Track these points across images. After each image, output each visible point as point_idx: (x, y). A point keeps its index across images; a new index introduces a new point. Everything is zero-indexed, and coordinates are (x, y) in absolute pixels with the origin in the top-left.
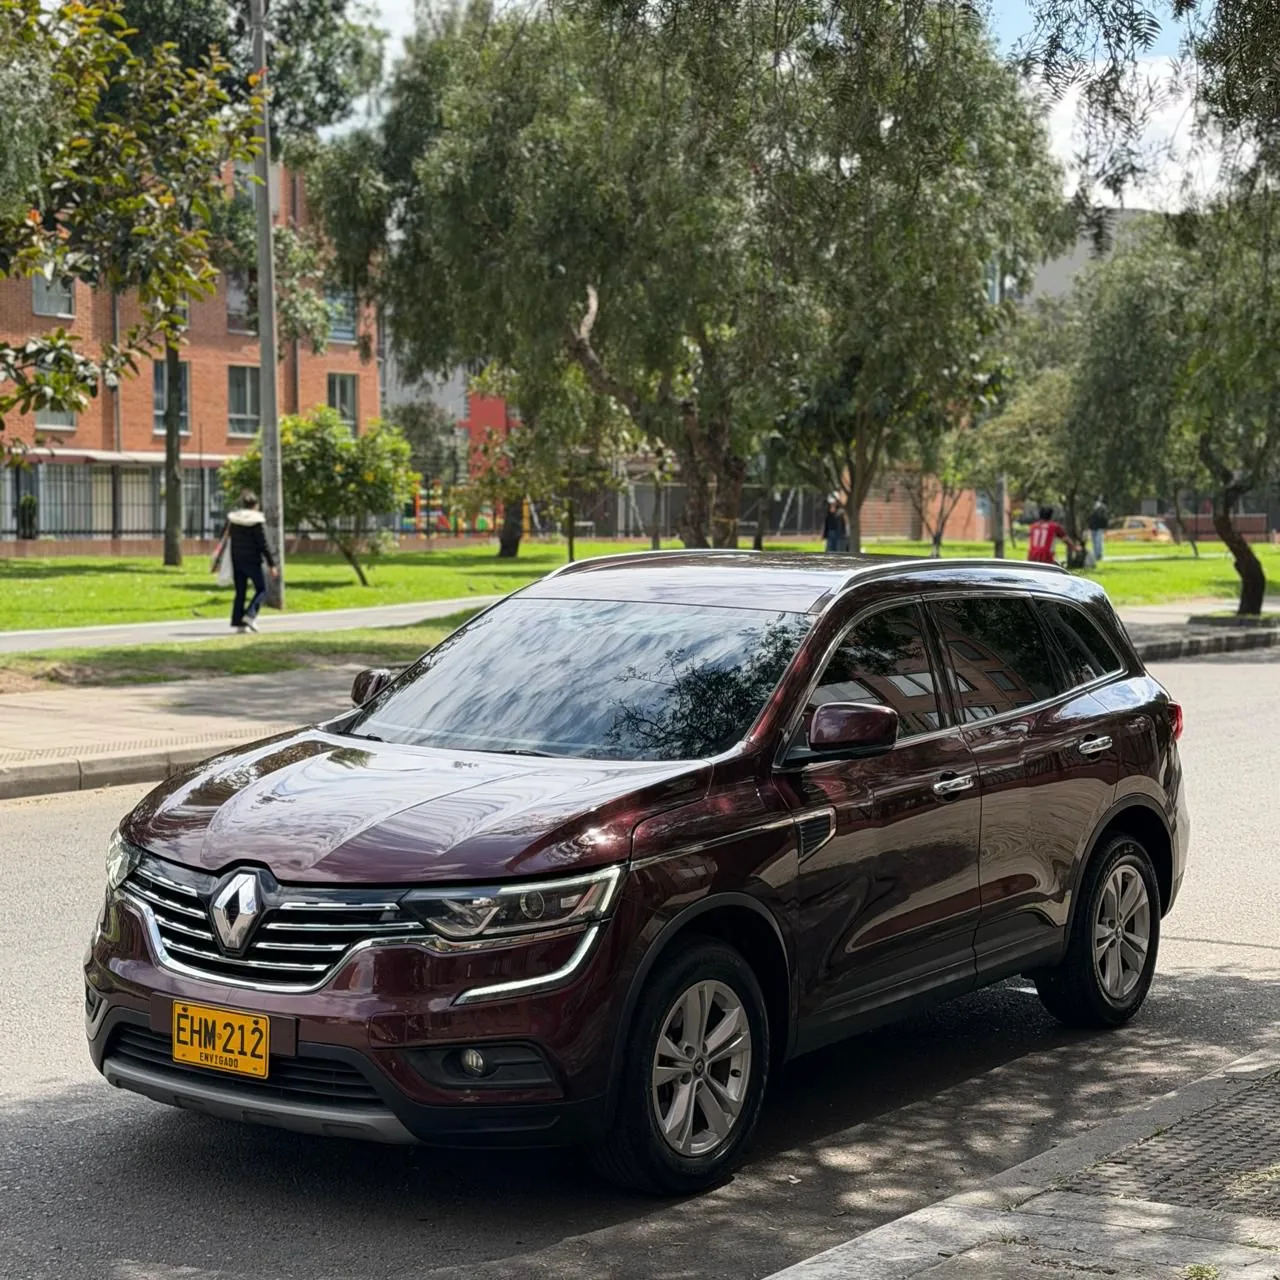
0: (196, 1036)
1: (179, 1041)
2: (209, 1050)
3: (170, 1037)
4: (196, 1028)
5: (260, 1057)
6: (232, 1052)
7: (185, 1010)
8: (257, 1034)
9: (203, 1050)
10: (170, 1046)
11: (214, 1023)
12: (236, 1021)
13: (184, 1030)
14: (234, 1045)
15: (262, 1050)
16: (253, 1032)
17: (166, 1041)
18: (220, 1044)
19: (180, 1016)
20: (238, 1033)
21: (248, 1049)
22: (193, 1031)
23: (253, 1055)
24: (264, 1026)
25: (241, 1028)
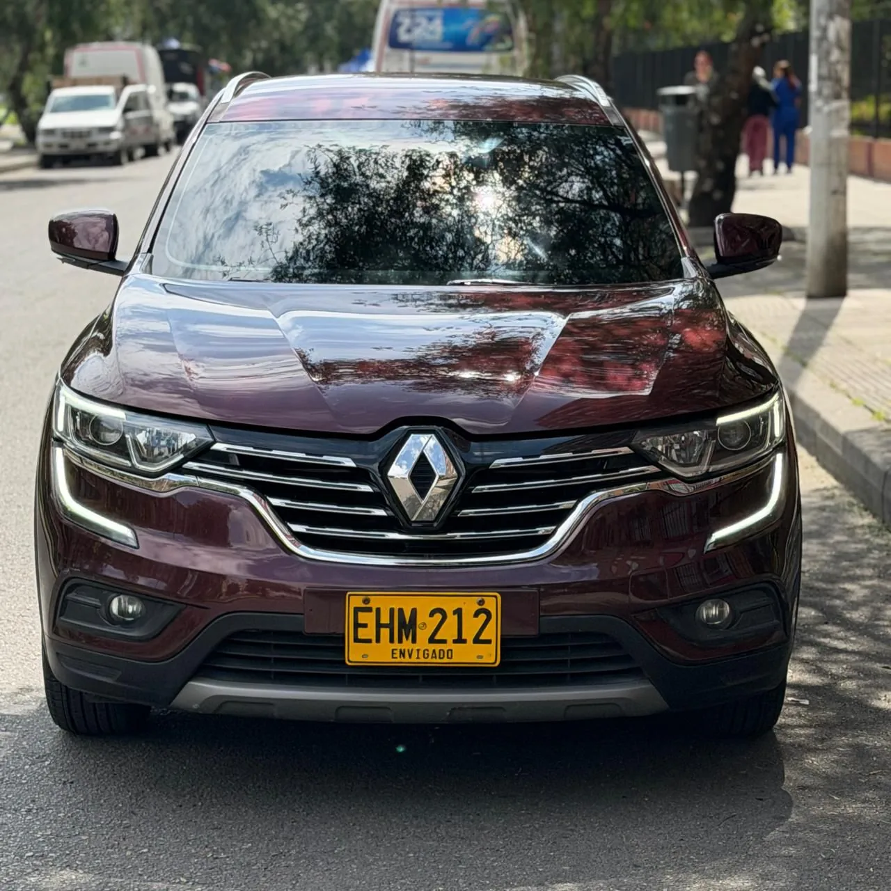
0: (385, 632)
1: (356, 640)
2: (407, 644)
3: (341, 638)
4: (385, 619)
5: (489, 642)
6: (444, 641)
7: (366, 601)
8: (483, 617)
9: (396, 645)
10: (341, 650)
11: (414, 612)
12: (449, 603)
13: (365, 626)
14: (449, 632)
15: (492, 632)
16: (476, 614)
17: (337, 643)
18: (423, 635)
19: (357, 610)
20: (452, 620)
21: (469, 634)
22: (379, 626)
23: (477, 640)
24: (493, 603)
25: (458, 612)
